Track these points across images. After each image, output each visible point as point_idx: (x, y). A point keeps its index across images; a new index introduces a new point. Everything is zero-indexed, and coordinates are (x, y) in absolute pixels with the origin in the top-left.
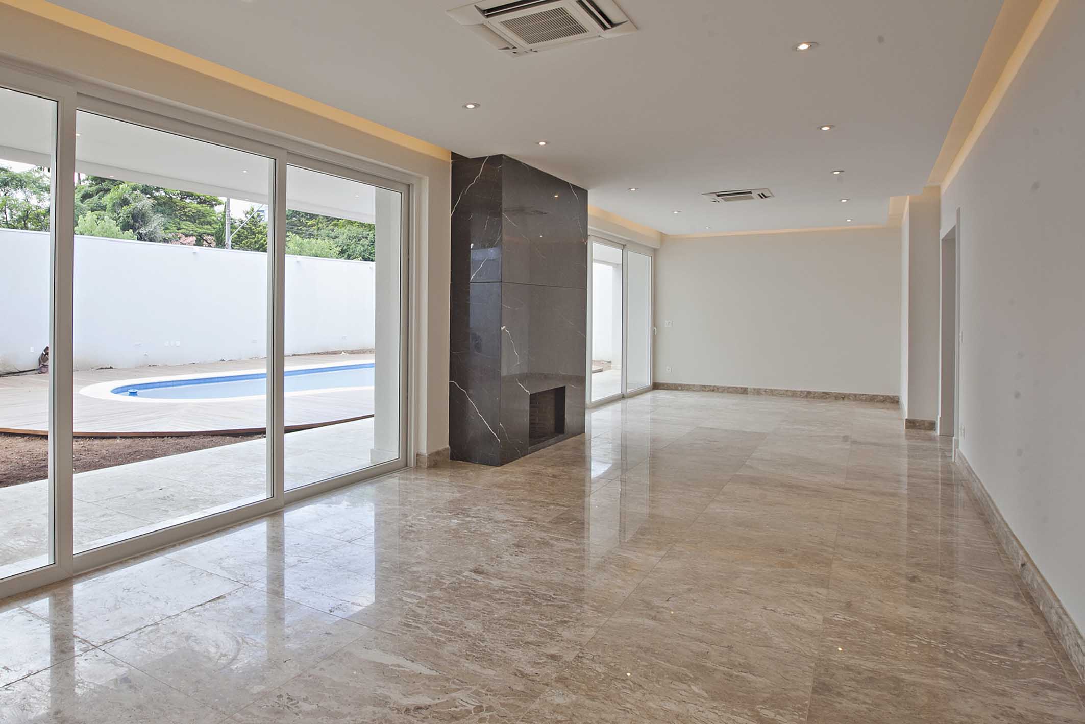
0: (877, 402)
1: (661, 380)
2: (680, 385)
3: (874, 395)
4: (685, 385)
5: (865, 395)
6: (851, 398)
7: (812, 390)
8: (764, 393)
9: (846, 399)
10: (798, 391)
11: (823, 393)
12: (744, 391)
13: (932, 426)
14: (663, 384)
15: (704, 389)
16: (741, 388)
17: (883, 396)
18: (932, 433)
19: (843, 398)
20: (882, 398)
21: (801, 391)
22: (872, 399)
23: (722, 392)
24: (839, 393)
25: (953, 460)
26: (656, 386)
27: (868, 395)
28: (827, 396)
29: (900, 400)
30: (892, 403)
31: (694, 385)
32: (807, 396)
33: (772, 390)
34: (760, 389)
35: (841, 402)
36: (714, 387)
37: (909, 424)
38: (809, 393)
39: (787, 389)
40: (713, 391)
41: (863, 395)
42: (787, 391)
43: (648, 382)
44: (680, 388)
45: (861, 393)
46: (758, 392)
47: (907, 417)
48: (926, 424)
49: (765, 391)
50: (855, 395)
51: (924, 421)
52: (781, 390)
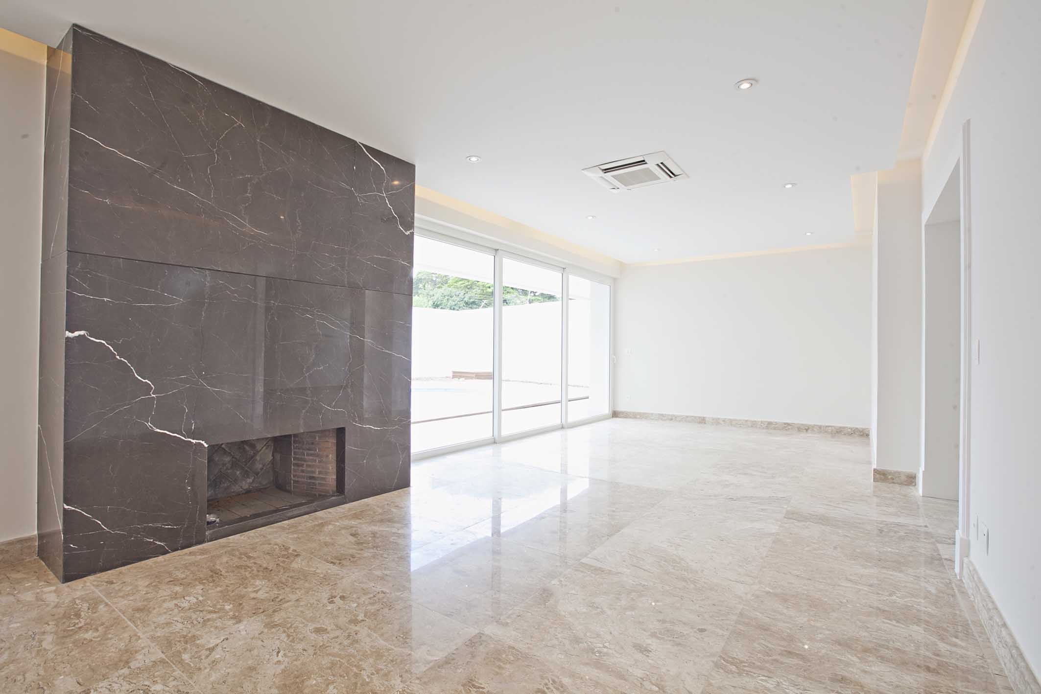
0: (845, 434)
1: (620, 408)
2: (639, 414)
3: (841, 427)
4: (644, 414)
5: (831, 426)
6: (816, 430)
7: (772, 421)
8: (722, 423)
9: (809, 431)
10: (759, 422)
11: (785, 424)
12: (702, 421)
13: (911, 480)
14: (623, 413)
15: (662, 417)
16: (700, 417)
17: (851, 429)
18: (910, 490)
19: (807, 430)
20: (849, 430)
21: (762, 422)
22: (838, 432)
23: (680, 421)
24: (802, 425)
25: (957, 570)
26: (615, 414)
27: (834, 426)
28: (790, 427)
29: (870, 434)
30: (862, 435)
31: (652, 414)
32: (767, 428)
33: (731, 421)
34: (719, 419)
35: (804, 435)
36: (672, 416)
37: (878, 476)
38: (770, 423)
39: (746, 419)
40: (672, 419)
41: (829, 426)
42: (747, 421)
43: (606, 410)
44: (638, 417)
45: (826, 425)
46: (717, 422)
47: (874, 466)
48: (903, 478)
49: (724, 421)
50: (820, 427)
51: (899, 473)
52: (740, 420)
